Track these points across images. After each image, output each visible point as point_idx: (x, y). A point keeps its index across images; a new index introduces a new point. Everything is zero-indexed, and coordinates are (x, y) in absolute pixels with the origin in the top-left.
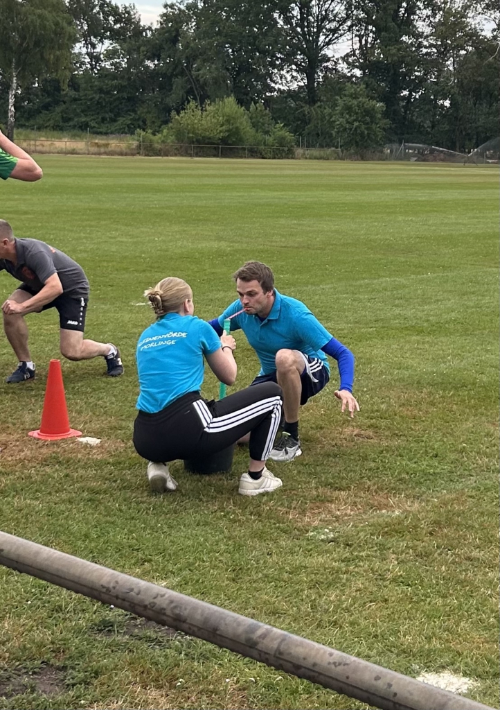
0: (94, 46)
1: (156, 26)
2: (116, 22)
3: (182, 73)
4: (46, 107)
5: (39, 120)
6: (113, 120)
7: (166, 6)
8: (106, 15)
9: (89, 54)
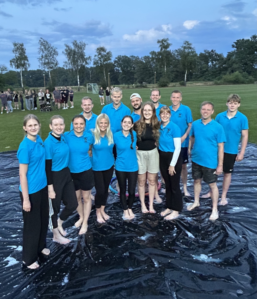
0: (213, 63)
1: (226, 57)
2: (218, 57)
3: (231, 67)
4: (202, 76)
5: (200, 79)
6: (215, 78)
7: (228, 53)
8: (216, 56)
9: (212, 65)
